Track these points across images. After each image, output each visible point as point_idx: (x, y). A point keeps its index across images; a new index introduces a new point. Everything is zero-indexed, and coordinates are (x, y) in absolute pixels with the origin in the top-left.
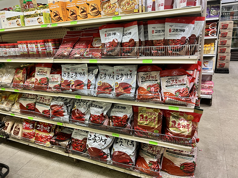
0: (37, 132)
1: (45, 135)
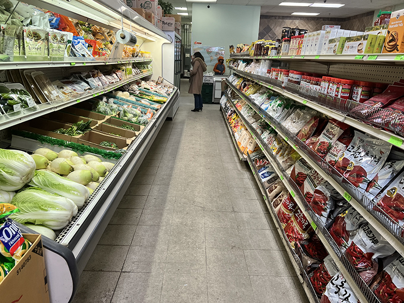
0: (292, 219)
1: (298, 229)
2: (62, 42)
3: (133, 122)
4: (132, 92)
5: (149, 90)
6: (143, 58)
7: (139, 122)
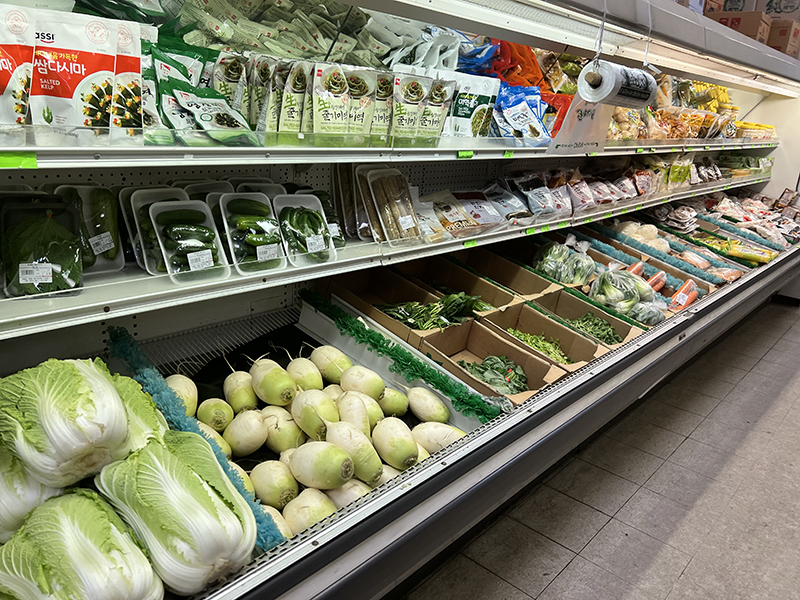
2: (439, 99)
3: (614, 313)
4: (676, 225)
5: (736, 221)
6: (739, 140)
7: (634, 317)
